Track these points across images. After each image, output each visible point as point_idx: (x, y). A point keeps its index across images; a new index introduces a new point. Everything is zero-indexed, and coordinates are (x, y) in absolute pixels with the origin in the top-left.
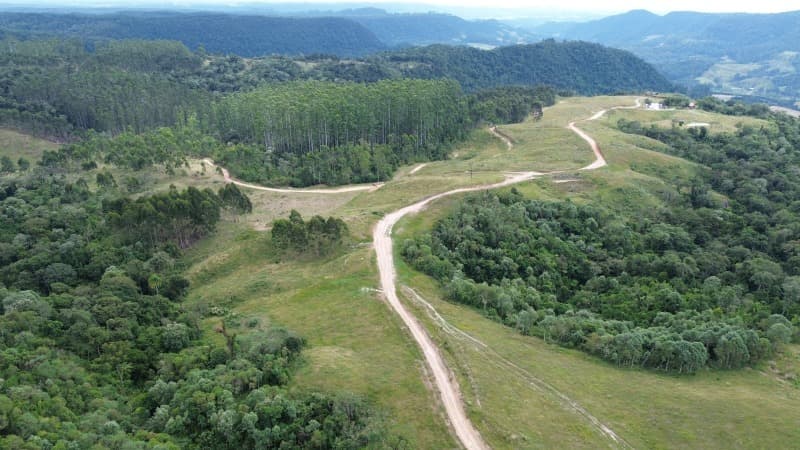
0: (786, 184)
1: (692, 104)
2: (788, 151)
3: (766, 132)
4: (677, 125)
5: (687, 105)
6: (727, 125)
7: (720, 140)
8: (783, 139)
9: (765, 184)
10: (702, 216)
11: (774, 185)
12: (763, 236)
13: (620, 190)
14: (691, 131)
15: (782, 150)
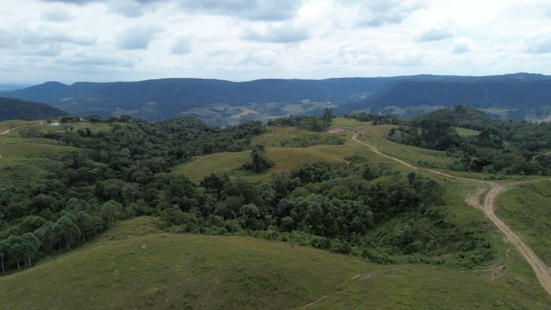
0: (142, 151)
1: (81, 120)
2: (145, 137)
3: (130, 128)
4: (69, 130)
5: (78, 120)
6: (105, 128)
7: (100, 135)
8: (140, 130)
9: (128, 152)
10: (79, 172)
11: (135, 152)
12: (119, 172)
13: (8, 168)
14: (79, 131)
15: (141, 136)
